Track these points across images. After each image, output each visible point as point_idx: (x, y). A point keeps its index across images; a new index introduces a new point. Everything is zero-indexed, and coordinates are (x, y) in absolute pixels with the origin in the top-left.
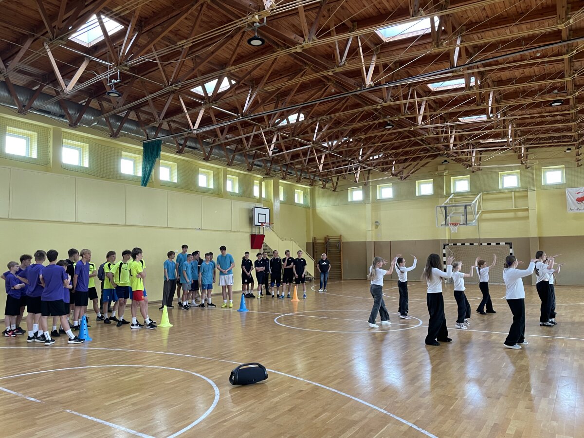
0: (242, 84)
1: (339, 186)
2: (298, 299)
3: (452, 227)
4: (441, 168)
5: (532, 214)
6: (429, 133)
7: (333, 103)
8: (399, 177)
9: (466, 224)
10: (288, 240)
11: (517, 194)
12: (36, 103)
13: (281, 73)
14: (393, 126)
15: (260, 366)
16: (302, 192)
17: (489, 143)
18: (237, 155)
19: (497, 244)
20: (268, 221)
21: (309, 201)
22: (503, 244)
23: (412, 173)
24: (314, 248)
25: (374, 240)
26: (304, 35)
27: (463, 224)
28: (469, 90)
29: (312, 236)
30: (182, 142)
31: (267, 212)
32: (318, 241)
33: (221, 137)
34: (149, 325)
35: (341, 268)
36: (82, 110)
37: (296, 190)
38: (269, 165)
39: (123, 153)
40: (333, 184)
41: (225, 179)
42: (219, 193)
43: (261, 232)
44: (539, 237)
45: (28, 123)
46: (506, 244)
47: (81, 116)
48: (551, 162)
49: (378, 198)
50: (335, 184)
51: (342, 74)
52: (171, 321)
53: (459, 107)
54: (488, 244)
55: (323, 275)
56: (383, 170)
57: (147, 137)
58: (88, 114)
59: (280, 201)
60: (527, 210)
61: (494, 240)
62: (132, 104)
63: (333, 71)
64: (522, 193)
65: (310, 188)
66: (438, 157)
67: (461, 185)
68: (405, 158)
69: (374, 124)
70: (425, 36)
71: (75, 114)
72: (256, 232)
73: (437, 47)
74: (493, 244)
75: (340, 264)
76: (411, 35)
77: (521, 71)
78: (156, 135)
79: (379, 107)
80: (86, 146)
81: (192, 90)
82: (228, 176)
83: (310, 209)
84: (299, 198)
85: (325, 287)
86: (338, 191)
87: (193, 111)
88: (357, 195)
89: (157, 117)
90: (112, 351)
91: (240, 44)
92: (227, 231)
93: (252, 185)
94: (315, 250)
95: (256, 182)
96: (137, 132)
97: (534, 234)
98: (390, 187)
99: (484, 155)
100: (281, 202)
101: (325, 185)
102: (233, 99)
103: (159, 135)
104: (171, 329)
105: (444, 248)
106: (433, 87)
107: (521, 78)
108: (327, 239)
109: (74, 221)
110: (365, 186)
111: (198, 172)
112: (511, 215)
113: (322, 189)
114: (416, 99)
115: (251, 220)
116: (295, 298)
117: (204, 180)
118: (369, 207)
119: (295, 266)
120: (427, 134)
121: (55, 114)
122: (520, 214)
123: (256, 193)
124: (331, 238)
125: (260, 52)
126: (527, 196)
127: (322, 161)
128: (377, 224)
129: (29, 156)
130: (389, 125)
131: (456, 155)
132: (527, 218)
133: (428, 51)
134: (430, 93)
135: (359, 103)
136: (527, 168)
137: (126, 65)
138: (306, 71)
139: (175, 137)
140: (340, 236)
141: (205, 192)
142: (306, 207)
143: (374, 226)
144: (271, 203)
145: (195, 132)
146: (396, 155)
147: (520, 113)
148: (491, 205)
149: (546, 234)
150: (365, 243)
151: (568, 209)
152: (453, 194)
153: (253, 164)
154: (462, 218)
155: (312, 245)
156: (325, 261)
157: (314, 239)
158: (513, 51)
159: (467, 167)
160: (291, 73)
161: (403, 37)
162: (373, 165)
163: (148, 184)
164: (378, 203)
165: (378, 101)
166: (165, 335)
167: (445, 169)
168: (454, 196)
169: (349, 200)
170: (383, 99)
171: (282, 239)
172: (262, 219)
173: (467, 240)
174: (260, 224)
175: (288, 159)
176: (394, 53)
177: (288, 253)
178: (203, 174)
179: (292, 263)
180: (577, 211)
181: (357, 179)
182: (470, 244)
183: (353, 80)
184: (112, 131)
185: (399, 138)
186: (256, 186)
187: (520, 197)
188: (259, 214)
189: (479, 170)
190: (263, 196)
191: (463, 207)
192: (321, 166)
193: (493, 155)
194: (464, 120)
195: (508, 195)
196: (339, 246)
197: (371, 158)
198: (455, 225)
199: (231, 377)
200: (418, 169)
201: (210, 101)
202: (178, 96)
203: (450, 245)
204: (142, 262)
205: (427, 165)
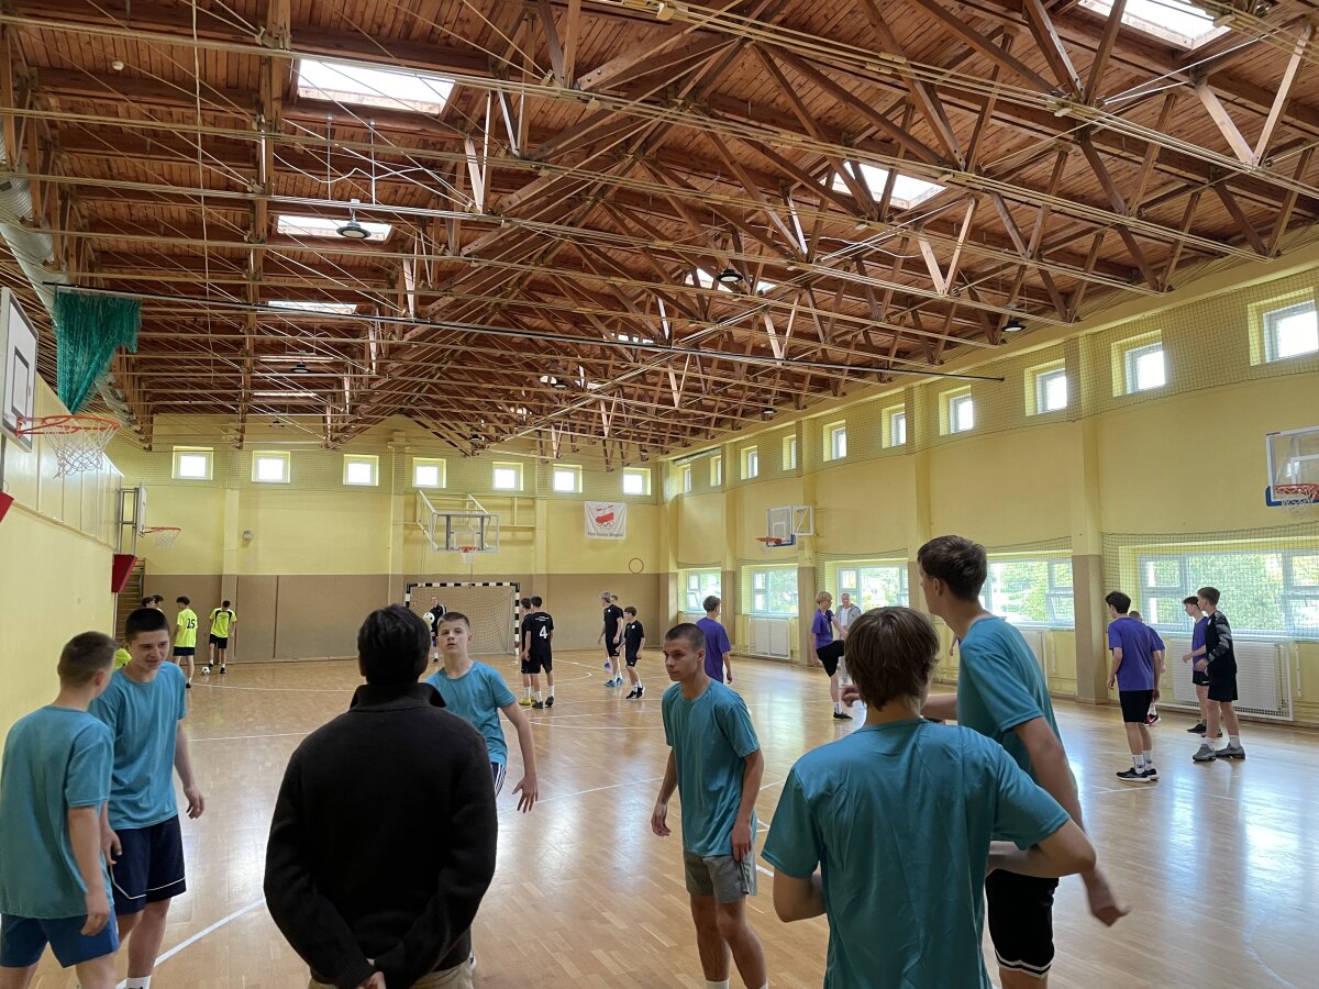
4: (399, 436)
5: (541, 535)
9: (483, 548)
11: (520, 502)
19: (498, 584)
22: (506, 584)
25: (239, 573)
44: (548, 575)
46: (511, 584)
49: (254, 479)
54: (484, 585)
60: (533, 529)
61: (493, 577)
64: (528, 500)
67: (428, 474)
74: (493, 584)
88: (193, 464)
97: (540, 569)
105: (408, 592)
112: (507, 535)
118: (233, 496)
122: (521, 535)
126: (532, 507)
128: (246, 537)
132: (531, 542)
140: (144, 560)
143: (241, 540)
150: (219, 578)
151: (586, 533)
152: (421, 489)
154: (476, 538)
169: (174, 476)
180: (597, 537)
182: (456, 585)
187: (525, 507)
191: (479, 519)
195: (508, 502)
196: (141, 585)
198: (464, 550)
203: (418, 585)
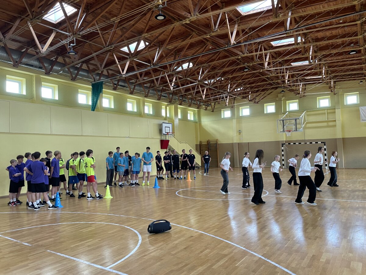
0: (153, 45)
1: (216, 108)
2: (191, 179)
3: (287, 133)
4: (280, 95)
5: (338, 123)
6: (272, 73)
7: (211, 56)
8: (254, 102)
9: (296, 131)
10: (184, 143)
11: (329, 111)
12: (24, 60)
13: (177, 37)
14: (249, 69)
15: (167, 222)
16: (192, 113)
17: (311, 79)
18: (151, 90)
19: (316, 143)
20: (171, 132)
21: (197, 118)
22: (319, 143)
23: (262, 99)
24: (200, 148)
25: (238, 142)
26: (191, 12)
27: (295, 131)
28: (297, 45)
29: (199, 140)
30: (116, 82)
31: (170, 126)
32: (203, 143)
33: (140, 79)
34: (98, 197)
35: (217, 160)
36: (53, 63)
37: (188, 112)
38: (171, 96)
39: (79, 90)
40: (212, 107)
41: (144, 105)
42: (140, 114)
43: (167, 138)
44: (343, 138)
45: (20, 73)
46: (322, 142)
47: (52, 67)
48: (350, 90)
49: (241, 115)
50: (213, 107)
51: (216, 37)
52: (112, 195)
53: (291, 56)
54: (310, 143)
55: (206, 165)
56: (244, 98)
57: (94, 80)
58: (57, 66)
59: (179, 118)
60: (335, 121)
61: (314, 140)
62: (84, 59)
63: (210, 35)
64: (332, 110)
65: (197, 110)
66: (278, 89)
67: (293, 106)
68: (257, 89)
69: (237, 68)
70: (268, 11)
71: (49, 66)
72: (164, 138)
73: (276, 17)
74: (314, 143)
75: (217, 157)
76: (259, 11)
77: (330, 32)
78: (100, 78)
79: (240, 57)
80: (56, 86)
81: (121, 49)
82: (145, 103)
83: (198, 123)
84: (191, 116)
85: (207, 172)
86: (215, 112)
87: (122, 62)
88: (227, 114)
89: (100, 67)
90: (75, 214)
91: (151, 19)
92: (145, 138)
93: (161, 108)
94: (201, 149)
95: (164, 107)
96: (88, 77)
97: (339, 136)
98: (248, 108)
99: (307, 86)
100: (179, 120)
101: (207, 108)
102: (147, 55)
103: (102, 78)
104: (112, 200)
105: (283, 146)
106: (274, 43)
107: (330, 37)
108: (208, 142)
109: (50, 133)
110: (232, 108)
111: (126, 102)
112: (325, 124)
113: (205, 111)
114: (263, 52)
115: (160, 131)
116: (189, 179)
117: (131, 106)
118: (234, 121)
119: (188, 159)
120: (271, 74)
121: (36, 67)
122: (331, 124)
123: (163, 114)
124: (210, 141)
125: (163, 24)
126: (335, 112)
127: (205, 93)
128: (240, 132)
129: (21, 94)
130: (246, 69)
131: (289, 87)
132: (335, 126)
133: (271, 20)
134: (272, 47)
135: (227, 55)
136: (335, 94)
137: (79, 35)
138: (193, 35)
139: (111, 80)
140: (217, 139)
141: (131, 114)
142: (195, 122)
143: (238, 133)
144: (173, 120)
145: (124, 76)
146: (252, 88)
147: (330, 59)
148: (312, 119)
149: (347, 136)
150: (233, 144)
151: (361, 120)
152: (288, 111)
153: (161, 96)
154: (294, 127)
155: (199, 146)
156: (207, 156)
157: (201, 142)
158: (325, 20)
159: (297, 95)
160: (183, 37)
161: (255, 12)
162: (237, 95)
163: (95, 110)
164: (240, 119)
165: (240, 54)
166: (108, 203)
167: (283, 96)
168: (289, 113)
169: (222, 117)
170: (242, 52)
171: (180, 142)
172: (168, 130)
173: (297, 141)
174: (166, 133)
175: (183, 92)
176: (249, 22)
177: (184, 151)
178: (130, 102)
179: (187, 158)
181: (227, 104)
182: (299, 143)
183: (222, 40)
184: (72, 76)
185: (253, 77)
186: (164, 109)
187: (330, 113)
188: (165, 127)
189: (304, 96)
190: (168, 116)
191: (294, 120)
192: (204, 96)
193: (313, 86)
194: (294, 64)
195: (323, 112)
196: (216, 146)
197: (236, 90)
198: (290, 131)
199: (148, 229)
200: (265, 97)
201: (133, 56)
202: (113, 54)
203: (286, 144)
204: (93, 158)
205: (270, 94)
